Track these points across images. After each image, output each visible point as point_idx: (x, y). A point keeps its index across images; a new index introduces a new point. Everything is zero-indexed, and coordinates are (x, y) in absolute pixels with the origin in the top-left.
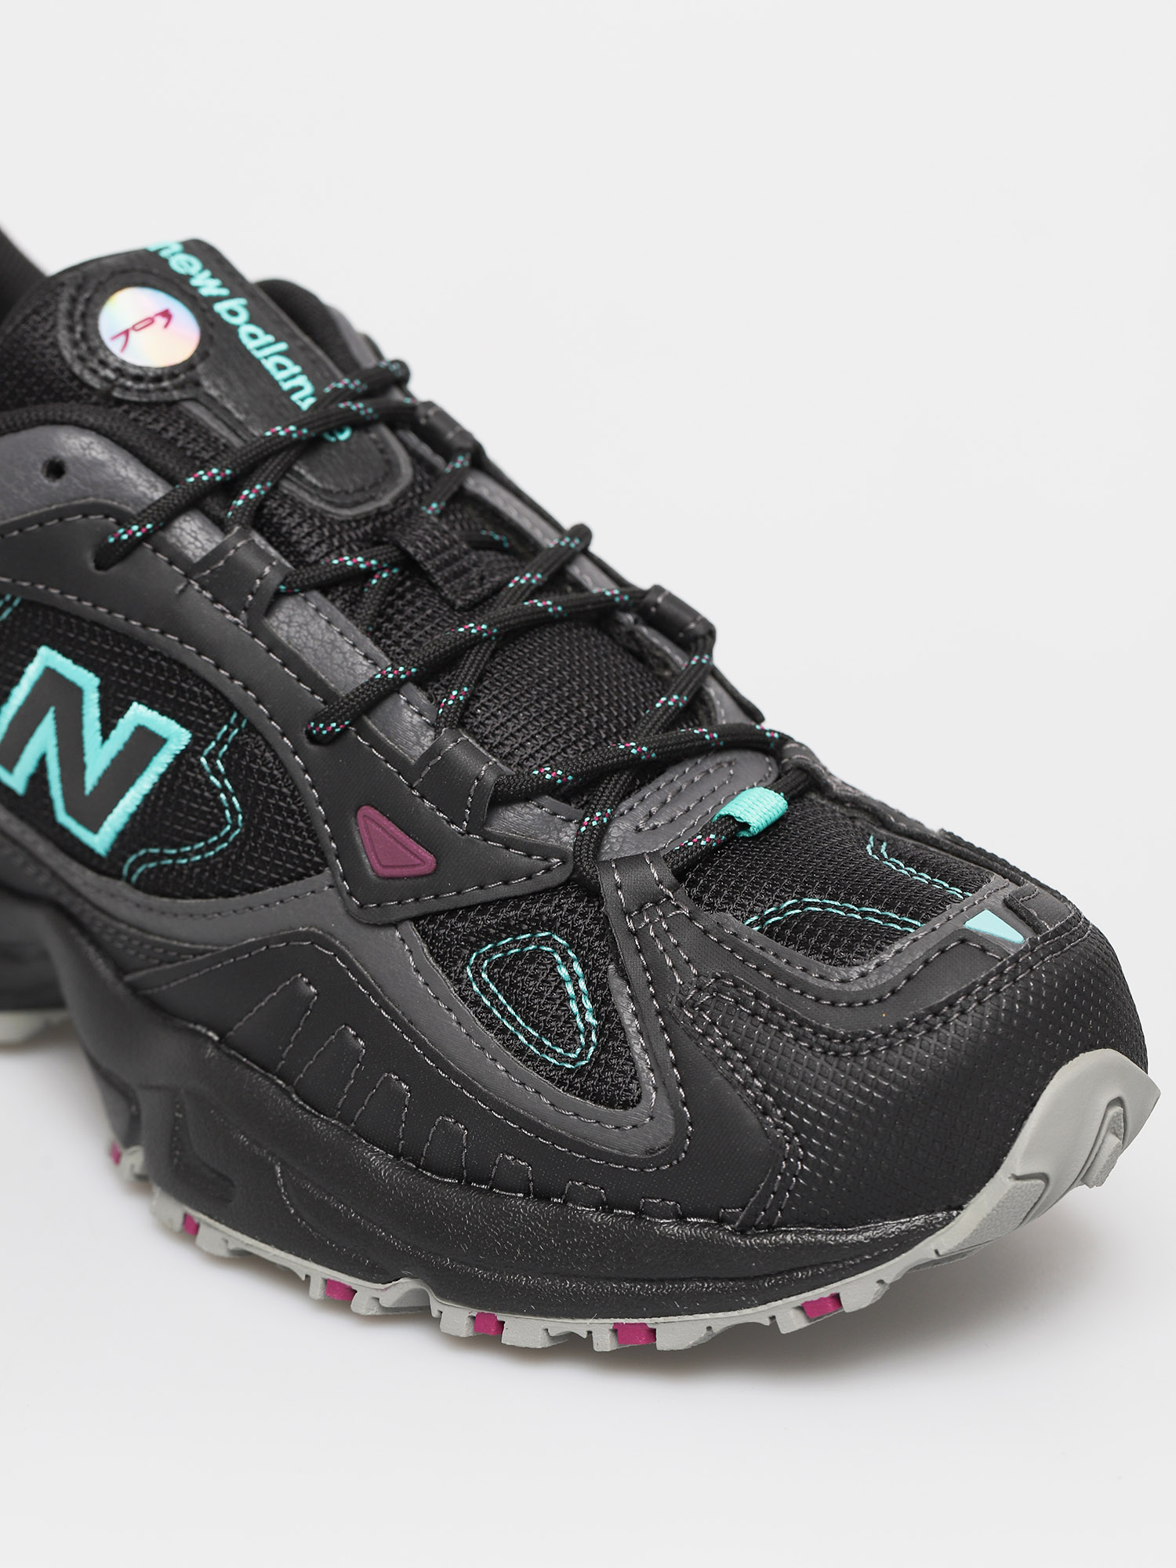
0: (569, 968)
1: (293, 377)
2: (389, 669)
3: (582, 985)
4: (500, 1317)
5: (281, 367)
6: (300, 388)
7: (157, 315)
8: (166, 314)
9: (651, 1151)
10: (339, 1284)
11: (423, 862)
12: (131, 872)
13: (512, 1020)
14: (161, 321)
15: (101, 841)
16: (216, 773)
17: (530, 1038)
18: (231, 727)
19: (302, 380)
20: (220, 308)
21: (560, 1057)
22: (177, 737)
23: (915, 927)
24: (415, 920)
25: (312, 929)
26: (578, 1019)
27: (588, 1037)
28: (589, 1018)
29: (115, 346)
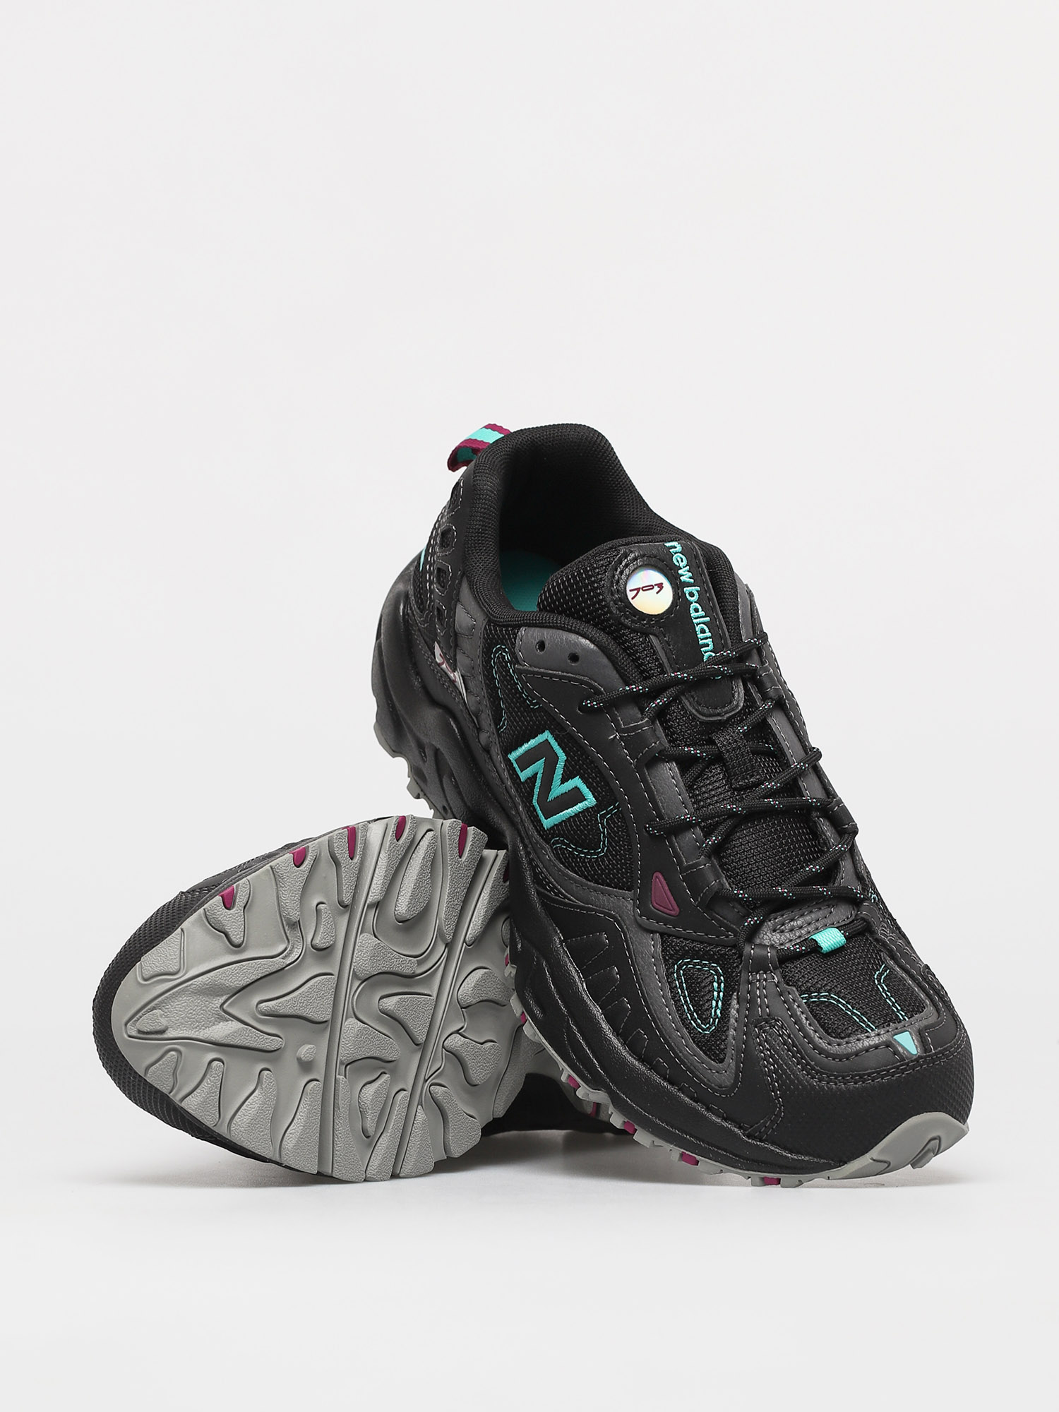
0: (719, 984)
1: (706, 638)
2: (689, 816)
3: (721, 994)
4: (636, 1127)
5: (703, 631)
6: (708, 645)
7: (655, 585)
8: (660, 586)
9: (720, 1086)
10: (575, 1080)
11: (674, 910)
12: (554, 844)
13: (685, 997)
14: (656, 589)
15: (547, 823)
16: (602, 824)
17: (689, 1009)
18: (615, 808)
19: (709, 641)
20: (687, 590)
21: (698, 1025)
22: (591, 801)
23: (872, 1030)
24: (662, 935)
25: (617, 915)
26: (713, 1011)
27: (714, 1021)
28: (718, 1012)
29: (630, 595)
